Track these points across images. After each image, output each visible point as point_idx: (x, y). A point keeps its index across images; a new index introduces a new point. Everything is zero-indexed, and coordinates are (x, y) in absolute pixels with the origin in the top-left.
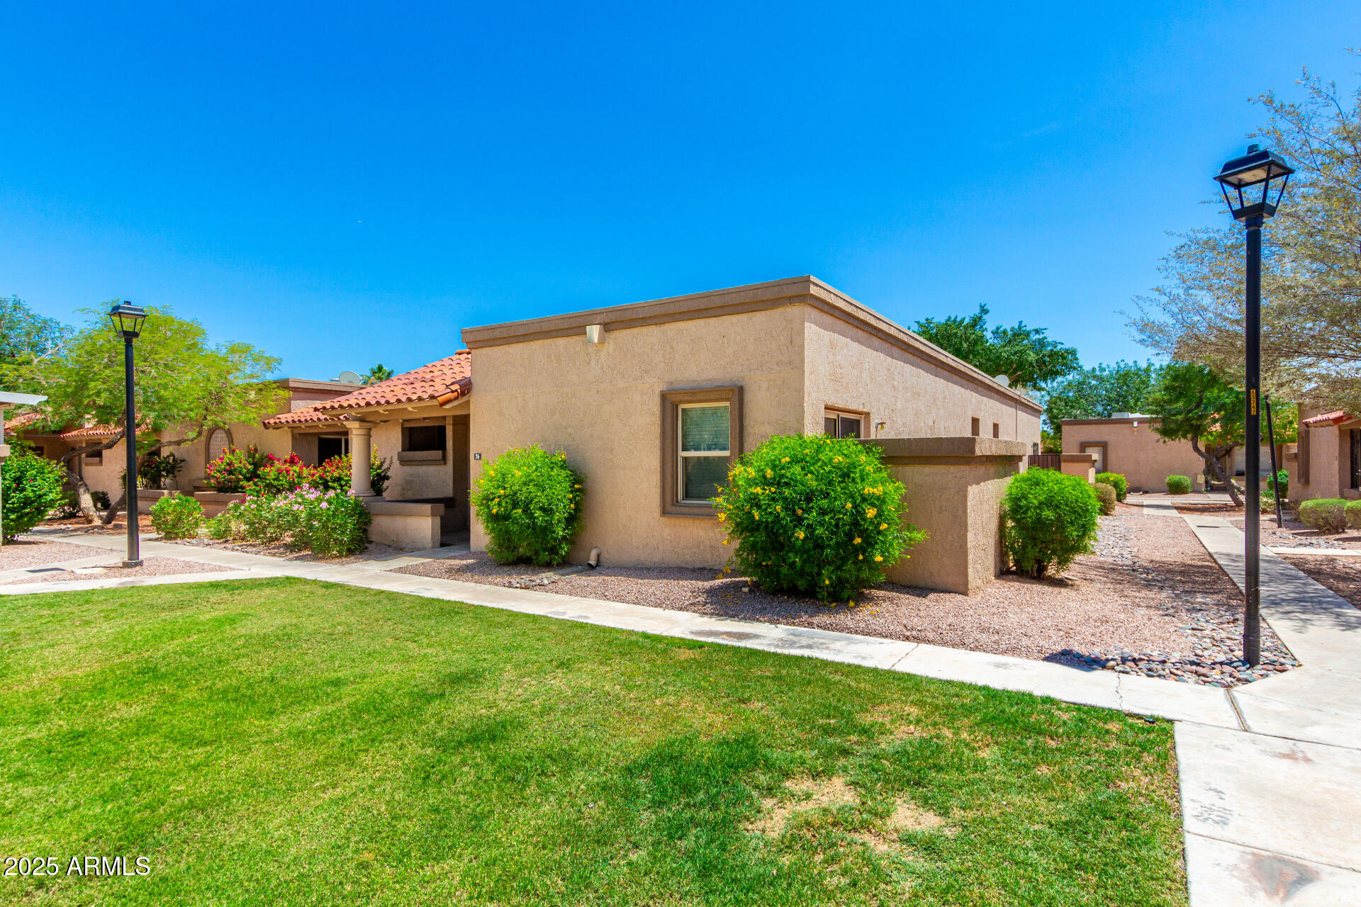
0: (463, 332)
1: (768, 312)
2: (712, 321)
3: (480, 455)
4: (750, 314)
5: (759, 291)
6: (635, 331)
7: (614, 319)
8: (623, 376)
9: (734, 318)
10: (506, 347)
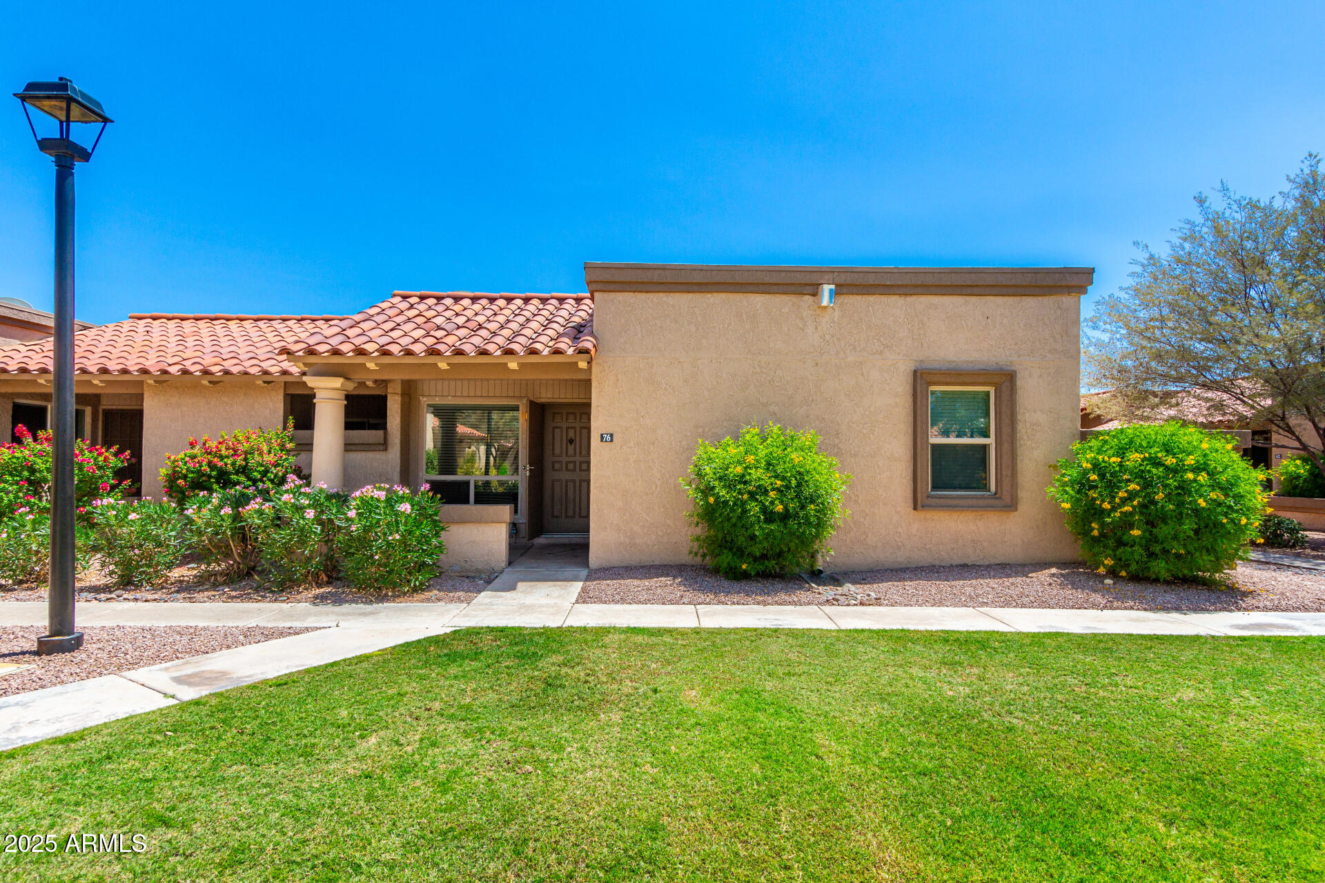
0: (587, 267)
1: (1040, 298)
2: (973, 299)
3: (612, 435)
4: (1018, 298)
5: (1038, 275)
6: (872, 298)
7: (849, 282)
8: (855, 349)
9: (1000, 300)
10: (661, 295)
